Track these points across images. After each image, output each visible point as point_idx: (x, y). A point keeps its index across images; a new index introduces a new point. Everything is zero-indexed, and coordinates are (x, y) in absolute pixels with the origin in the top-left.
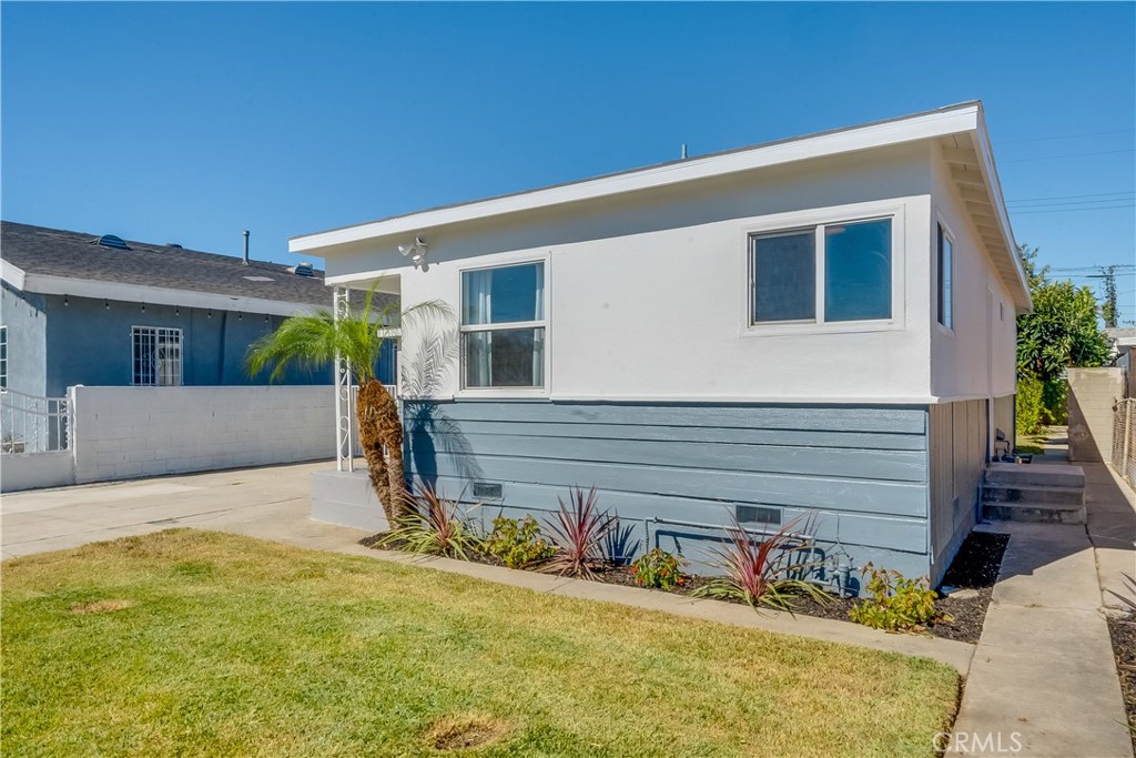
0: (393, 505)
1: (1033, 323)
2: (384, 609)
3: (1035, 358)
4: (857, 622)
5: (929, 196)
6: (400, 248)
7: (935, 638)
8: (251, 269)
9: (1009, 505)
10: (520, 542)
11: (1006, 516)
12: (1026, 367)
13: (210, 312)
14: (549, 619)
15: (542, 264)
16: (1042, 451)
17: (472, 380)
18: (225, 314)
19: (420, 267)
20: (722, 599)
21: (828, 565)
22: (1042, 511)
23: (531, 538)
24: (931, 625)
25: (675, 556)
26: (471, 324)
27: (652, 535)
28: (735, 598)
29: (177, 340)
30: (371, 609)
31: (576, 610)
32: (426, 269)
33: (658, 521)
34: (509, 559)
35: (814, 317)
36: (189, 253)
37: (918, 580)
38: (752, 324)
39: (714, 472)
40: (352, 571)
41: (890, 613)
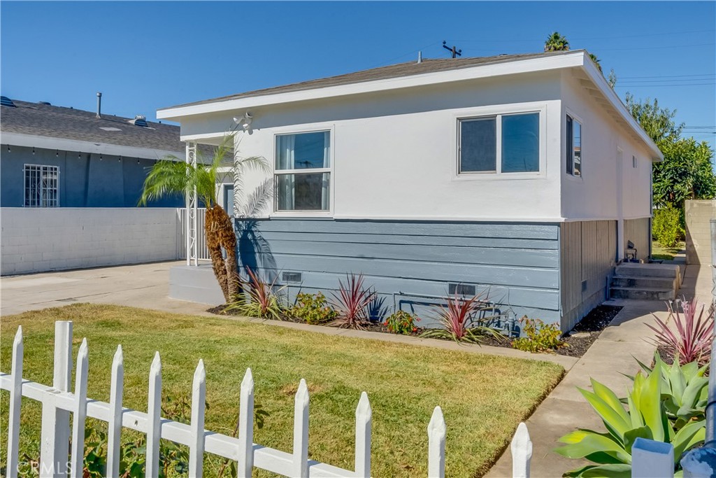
0: (229, 287)
1: (667, 168)
2: (239, 342)
3: (668, 192)
4: (516, 348)
5: (560, 101)
6: (235, 119)
7: (557, 355)
8: (103, 122)
9: (627, 289)
10: (314, 308)
11: (625, 296)
12: (662, 198)
13: (80, 154)
14: (337, 347)
15: (328, 132)
16: (673, 258)
17: (281, 206)
18: (89, 156)
19: (247, 131)
20: (439, 338)
21: (503, 318)
22: (647, 292)
23: (321, 306)
24: (556, 348)
25: (412, 315)
26: (281, 169)
27: (397, 303)
28: (447, 338)
29: (56, 174)
30: (231, 342)
31: (353, 342)
32: (251, 133)
33: (401, 294)
34: (308, 318)
35: (495, 170)
36: (56, 108)
37: (552, 325)
38: (459, 173)
39: (436, 263)
40: (210, 324)
41: (534, 342)
